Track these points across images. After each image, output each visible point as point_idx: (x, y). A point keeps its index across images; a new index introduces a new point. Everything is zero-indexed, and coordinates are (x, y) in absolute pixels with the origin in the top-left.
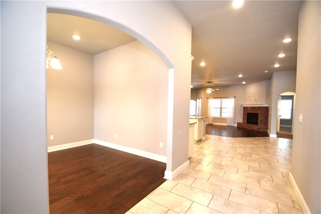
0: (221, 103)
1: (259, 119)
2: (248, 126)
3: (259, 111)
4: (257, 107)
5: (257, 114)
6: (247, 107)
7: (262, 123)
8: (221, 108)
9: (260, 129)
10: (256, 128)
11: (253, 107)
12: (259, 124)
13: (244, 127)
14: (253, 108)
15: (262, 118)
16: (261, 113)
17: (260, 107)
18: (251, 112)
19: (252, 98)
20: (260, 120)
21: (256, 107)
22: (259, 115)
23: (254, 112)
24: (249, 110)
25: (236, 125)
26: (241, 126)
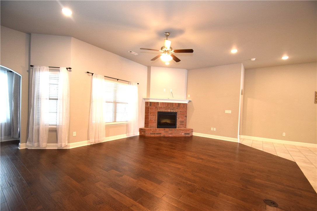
0: (115, 91)
1: (177, 120)
2: (170, 132)
3: (177, 108)
4: (176, 104)
5: (176, 113)
6: (158, 103)
7: (184, 125)
8: (115, 103)
9: (189, 134)
10: (183, 134)
11: (168, 103)
12: (177, 126)
13: (162, 135)
14: (168, 105)
15: (183, 118)
16: (180, 112)
17: (179, 104)
18: (165, 111)
19: (165, 90)
20: (180, 121)
21: (173, 103)
22: (178, 114)
23: (169, 111)
24: (161, 108)
25: (138, 134)
26: (155, 134)
